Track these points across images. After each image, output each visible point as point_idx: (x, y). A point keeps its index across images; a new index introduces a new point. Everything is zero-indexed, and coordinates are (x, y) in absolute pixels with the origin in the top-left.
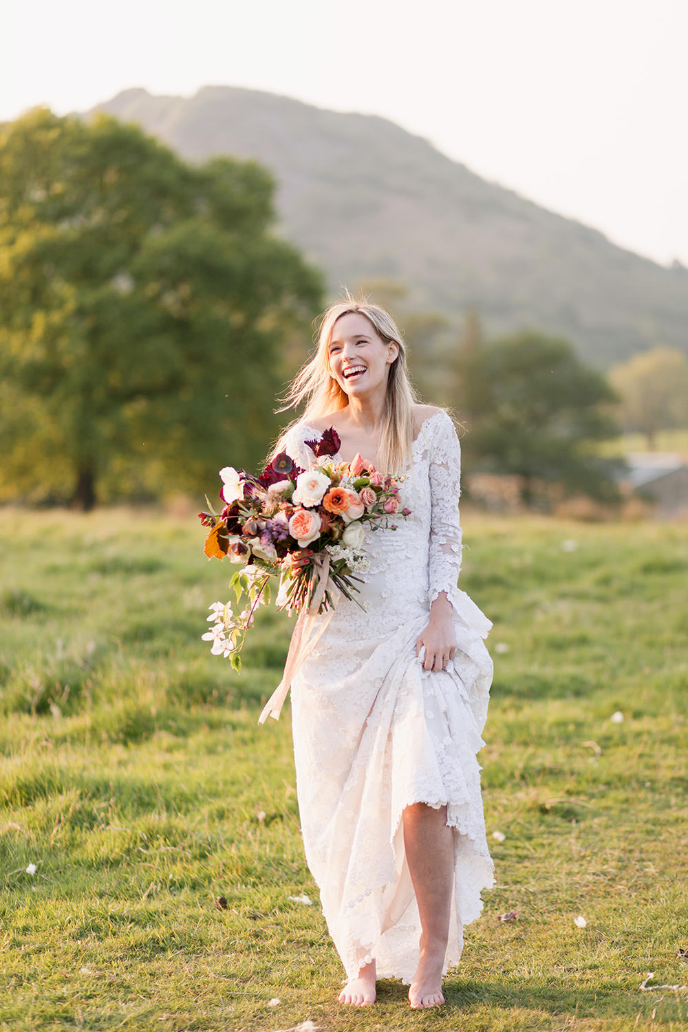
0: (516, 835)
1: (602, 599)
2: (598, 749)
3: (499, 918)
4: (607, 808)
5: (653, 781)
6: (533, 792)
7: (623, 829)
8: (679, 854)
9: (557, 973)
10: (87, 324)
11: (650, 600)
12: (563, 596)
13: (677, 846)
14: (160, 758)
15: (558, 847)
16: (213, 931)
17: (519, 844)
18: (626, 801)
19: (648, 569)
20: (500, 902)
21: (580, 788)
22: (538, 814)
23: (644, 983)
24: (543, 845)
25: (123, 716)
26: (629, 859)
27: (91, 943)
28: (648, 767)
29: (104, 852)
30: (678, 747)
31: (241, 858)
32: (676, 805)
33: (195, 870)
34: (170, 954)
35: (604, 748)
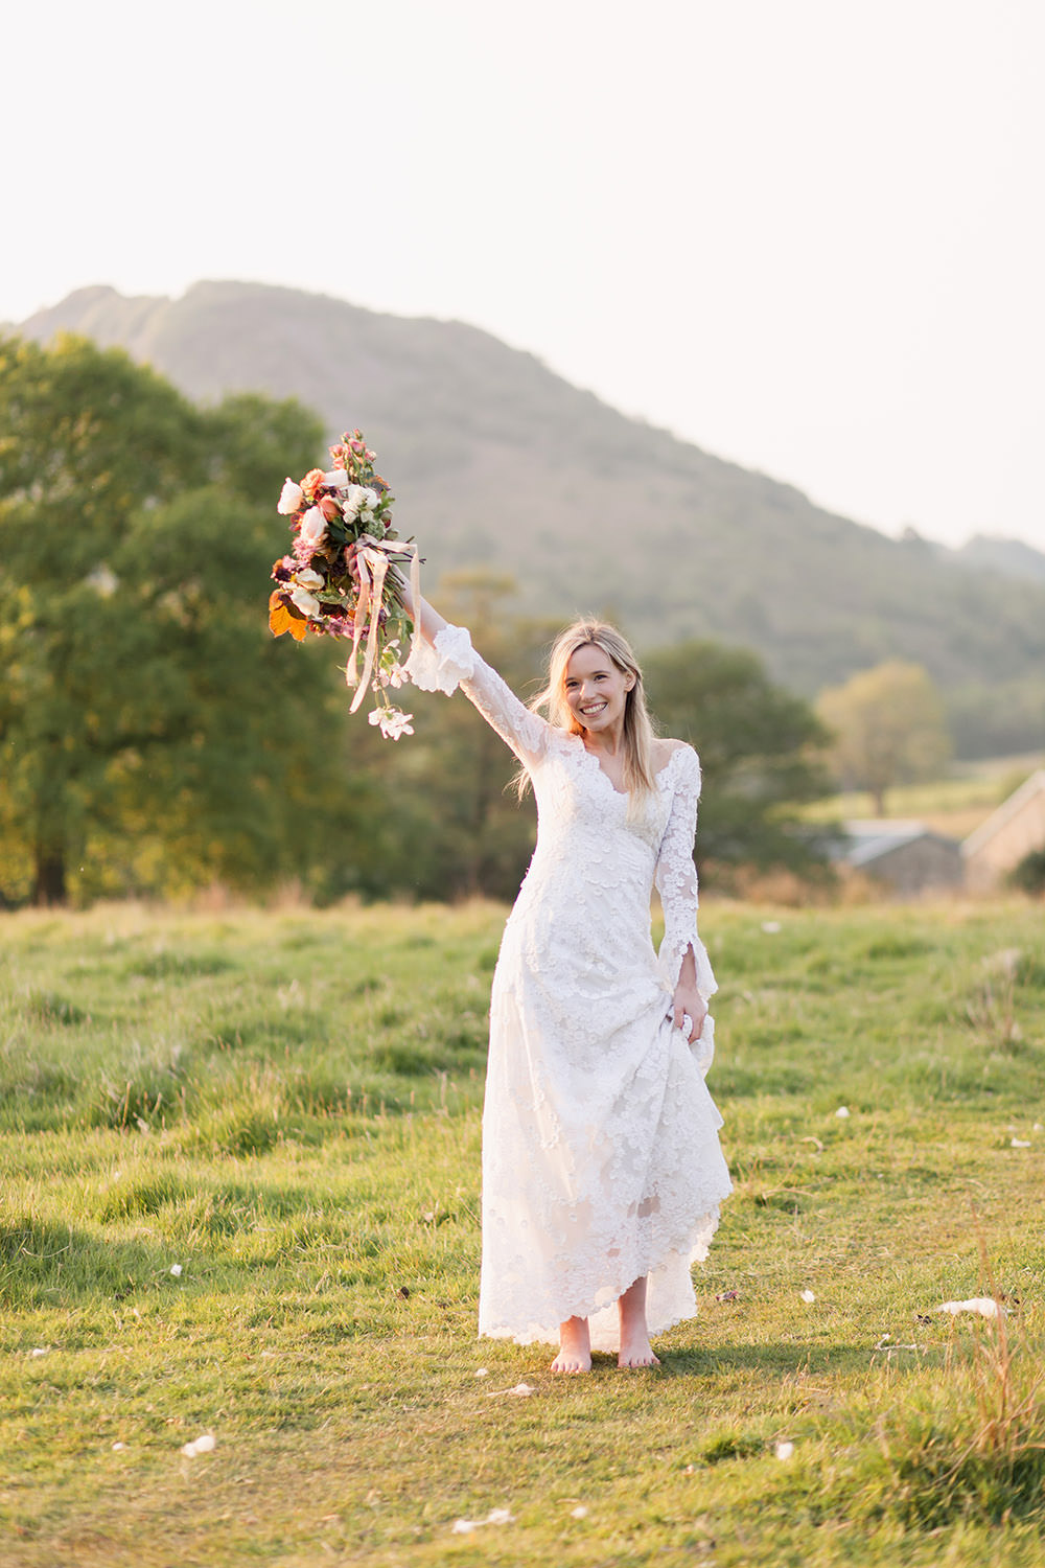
0: (730, 1226)
1: (818, 989)
2: (820, 1145)
3: (718, 1299)
4: (833, 1200)
5: (886, 1172)
6: (746, 1186)
7: (852, 1218)
8: (917, 1240)
9: (784, 1339)
10: (54, 639)
11: (879, 990)
12: (768, 985)
13: (915, 1232)
14: (293, 1168)
15: (779, 1236)
16: (398, 1318)
17: (733, 1235)
18: (856, 1192)
19: (876, 953)
20: (717, 1286)
21: (801, 1181)
22: (754, 1206)
23: (879, 1344)
24: (761, 1235)
25: (237, 1125)
26: (860, 1246)
27: (265, 1330)
28: (882, 1160)
29: (253, 1253)
30: (915, 1140)
31: (418, 1252)
32: (914, 1195)
33: (364, 1267)
34: (357, 1338)
35: (828, 1143)
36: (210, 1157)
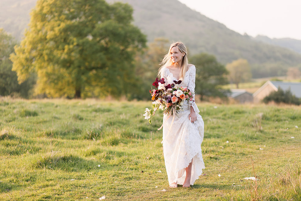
1: (224, 119)
2: (223, 148)
4: (225, 158)
5: (235, 153)
6: (208, 155)
7: (228, 161)
8: (241, 166)
9: (214, 183)
10: (80, 48)
11: (236, 120)
12: (214, 118)
13: (240, 164)
14: (122, 148)
15: (214, 164)
16: (141, 176)
18: (229, 157)
19: (235, 113)
21: (219, 154)
22: (210, 158)
23: (233, 185)
24: (211, 164)
25: (112, 140)
26: (230, 167)
27: (116, 178)
28: (235, 151)
29: (114, 163)
30: (241, 148)
31: (145, 164)
32: (240, 158)
33: (135, 167)
34: (133, 180)
35: (224, 147)
36: (106, 145)
